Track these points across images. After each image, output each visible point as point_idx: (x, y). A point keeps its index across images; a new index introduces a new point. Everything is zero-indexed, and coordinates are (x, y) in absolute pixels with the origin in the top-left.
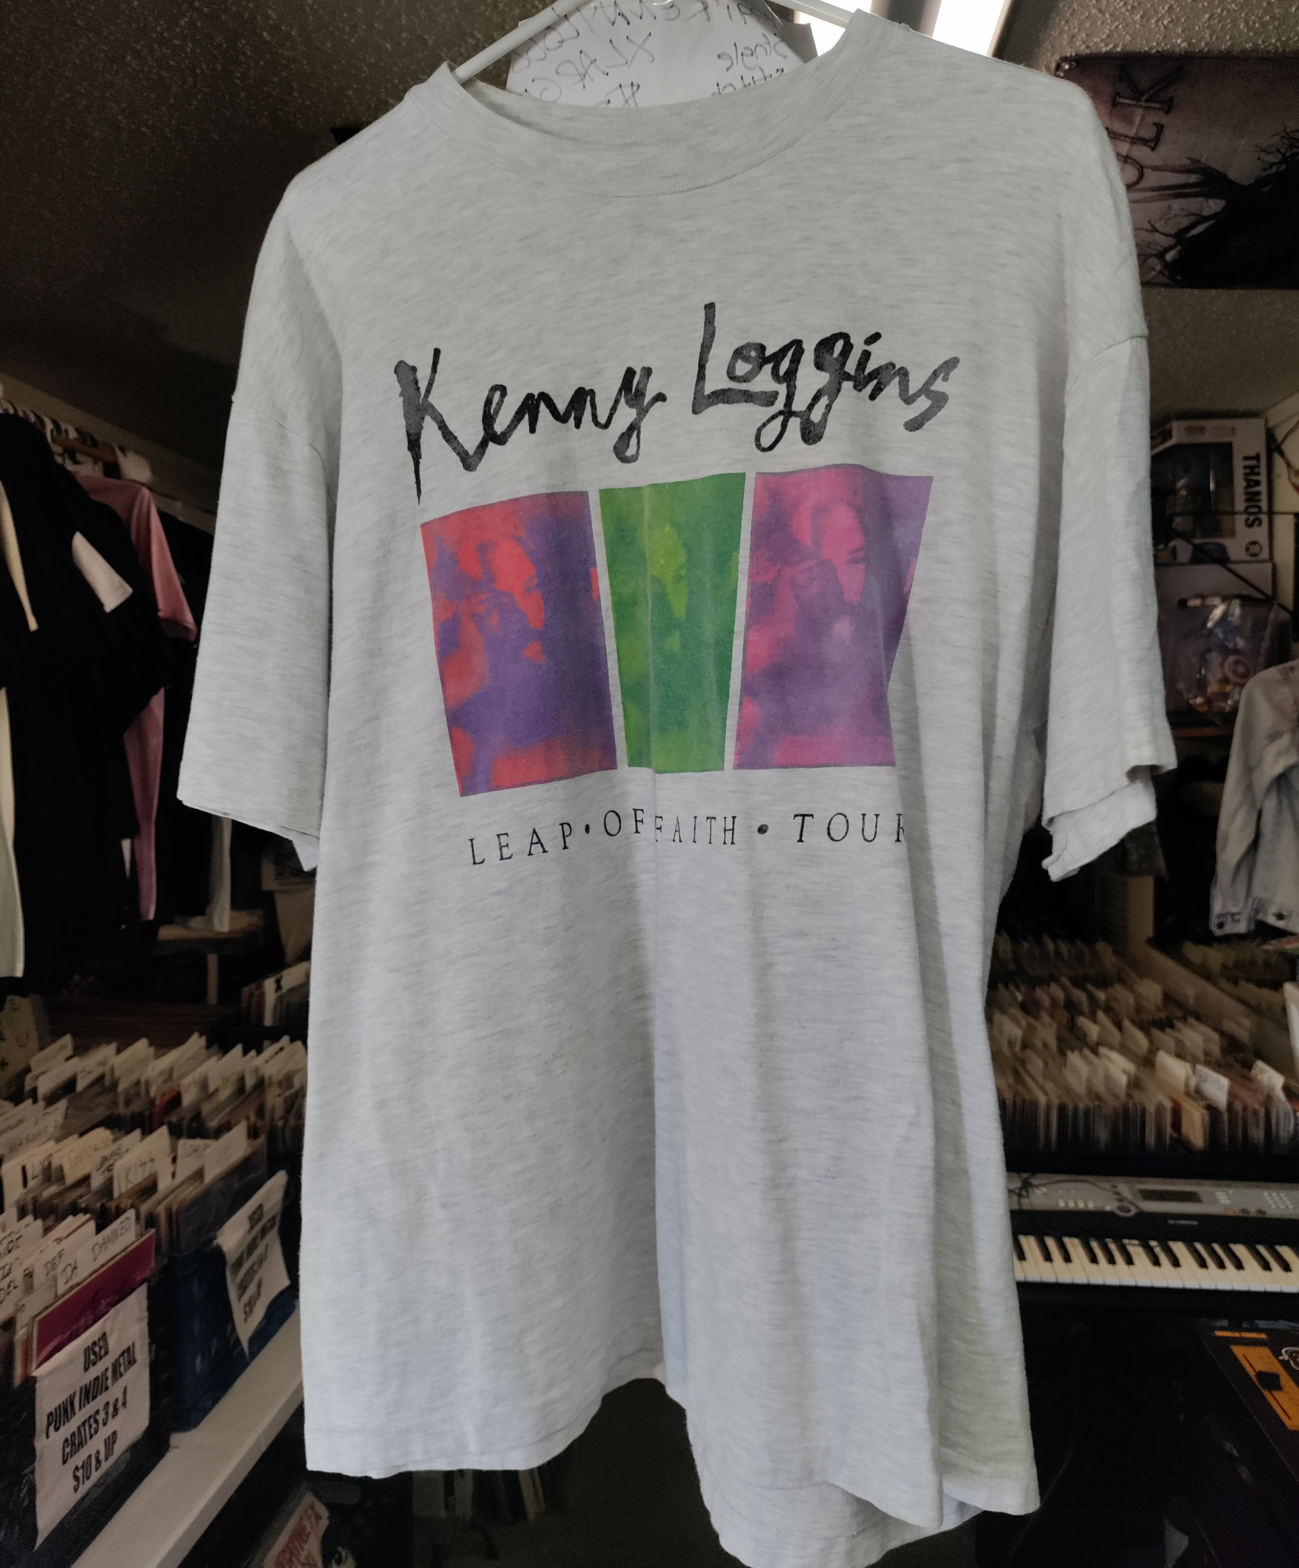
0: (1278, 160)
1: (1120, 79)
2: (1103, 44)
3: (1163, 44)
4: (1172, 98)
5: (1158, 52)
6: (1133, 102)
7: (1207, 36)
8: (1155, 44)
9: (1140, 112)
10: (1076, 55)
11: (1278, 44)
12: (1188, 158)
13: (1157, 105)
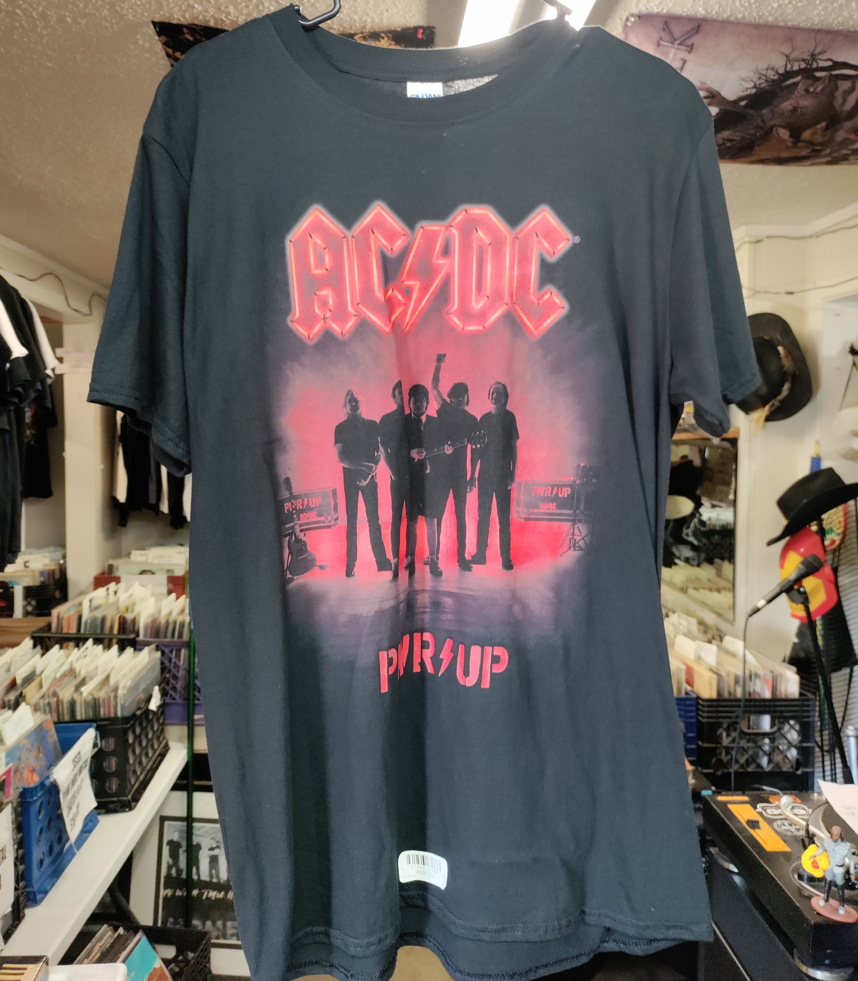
0: (751, 86)
1: (664, 30)
2: (655, 8)
3: (691, 11)
4: (693, 45)
5: (687, 15)
6: (669, 45)
7: (717, 8)
8: (686, 10)
9: (673, 51)
10: (639, 13)
11: (757, 17)
12: (700, 81)
13: (683, 48)
